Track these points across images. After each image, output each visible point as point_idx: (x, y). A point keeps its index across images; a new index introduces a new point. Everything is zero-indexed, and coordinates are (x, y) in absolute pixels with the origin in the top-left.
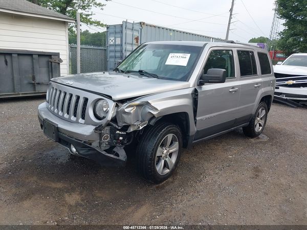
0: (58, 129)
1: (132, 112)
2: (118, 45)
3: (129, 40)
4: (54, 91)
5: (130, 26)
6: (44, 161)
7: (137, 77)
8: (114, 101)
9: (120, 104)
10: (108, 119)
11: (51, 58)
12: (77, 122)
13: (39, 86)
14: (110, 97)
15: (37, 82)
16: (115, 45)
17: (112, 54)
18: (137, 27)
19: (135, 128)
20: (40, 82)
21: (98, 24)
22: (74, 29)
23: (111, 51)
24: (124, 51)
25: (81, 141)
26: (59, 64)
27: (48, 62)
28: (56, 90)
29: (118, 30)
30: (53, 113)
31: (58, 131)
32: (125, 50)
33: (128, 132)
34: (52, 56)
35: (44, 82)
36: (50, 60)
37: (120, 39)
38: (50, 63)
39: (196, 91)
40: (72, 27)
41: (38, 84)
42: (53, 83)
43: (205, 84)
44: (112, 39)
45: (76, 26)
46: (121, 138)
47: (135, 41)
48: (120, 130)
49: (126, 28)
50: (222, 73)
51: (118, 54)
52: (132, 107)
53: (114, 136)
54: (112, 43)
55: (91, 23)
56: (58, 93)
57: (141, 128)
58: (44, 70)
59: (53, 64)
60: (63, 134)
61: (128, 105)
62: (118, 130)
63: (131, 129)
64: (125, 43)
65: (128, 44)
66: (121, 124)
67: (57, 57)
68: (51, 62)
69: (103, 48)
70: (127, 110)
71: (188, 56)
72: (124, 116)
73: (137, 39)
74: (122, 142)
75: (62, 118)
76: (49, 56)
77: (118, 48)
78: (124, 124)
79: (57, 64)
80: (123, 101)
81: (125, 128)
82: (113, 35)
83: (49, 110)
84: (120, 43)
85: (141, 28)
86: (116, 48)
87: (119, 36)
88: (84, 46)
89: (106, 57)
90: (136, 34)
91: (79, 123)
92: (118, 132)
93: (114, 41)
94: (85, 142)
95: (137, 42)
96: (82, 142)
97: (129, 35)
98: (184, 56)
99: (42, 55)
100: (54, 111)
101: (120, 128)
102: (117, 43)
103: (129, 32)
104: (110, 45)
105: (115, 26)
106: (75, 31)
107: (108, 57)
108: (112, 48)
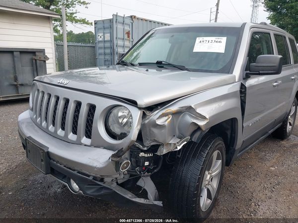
0: (48, 155)
1: (166, 123)
2: (107, 41)
3: (120, 35)
4: (40, 95)
5: (120, 20)
6: (30, 192)
7: (155, 71)
8: (140, 108)
9: (147, 113)
10: (132, 139)
11: (35, 55)
12: (78, 143)
13: (23, 87)
14: (133, 103)
15: (20, 83)
16: (105, 42)
17: (102, 51)
18: (128, 21)
19: (171, 149)
20: (24, 82)
21: (84, 21)
22: (59, 28)
23: (100, 48)
24: (115, 46)
25: (89, 176)
26: (45, 61)
27: (32, 59)
28: (43, 93)
29: (107, 25)
30: (40, 126)
31: (50, 159)
32: (117, 46)
33: (158, 153)
34: (37, 53)
35: (27, 82)
36: (35, 57)
37: (109, 35)
38: (34, 61)
39: (243, 86)
40: (56, 26)
41: (22, 85)
42: (38, 83)
43: (252, 76)
44: (101, 35)
45: (61, 26)
46: (147, 163)
47: (126, 36)
48: (145, 152)
49: (116, 22)
50: (278, 61)
51: (108, 51)
52: (166, 116)
53: (137, 162)
54: (100, 39)
55: (77, 21)
56: (46, 97)
57: (179, 148)
58: (28, 69)
59: (38, 61)
60: (58, 162)
61: (161, 113)
62: (142, 151)
63: (164, 151)
64: (116, 38)
65: (119, 39)
66: (148, 143)
67: (42, 54)
68: (36, 60)
69: (91, 45)
70: (159, 122)
71: (224, 40)
72: (155, 131)
73: (128, 33)
74: (147, 169)
75: (54, 136)
76: (33, 52)
77: (108, 45)
78: (152, 144)
79: (43, 62)
80: (152, 108)
81: (154, 148)
82: (102, 31)
83: (34, 121)
84: (109, 39)
85: (132, 21)
86: (105, 45)
87: (109, 31)
88: (71, 44)
89: (95, 55)
90: (127, 28)
91: (81, 144)
92: (142, 154)
93: (102, 37)
94: (95, 178)
95: (129, 37)
96: (91, 178)
97: (120, 30)
98: (219, 40)
99: (24, 52)
100: (41, 124)
101: (145, 149)
102: (106, 39)
103: (120, 27)
104: (100, 42)
105: (103, 21)
106: (59, 31)
107: (97, 54)
108: (101, 45)
